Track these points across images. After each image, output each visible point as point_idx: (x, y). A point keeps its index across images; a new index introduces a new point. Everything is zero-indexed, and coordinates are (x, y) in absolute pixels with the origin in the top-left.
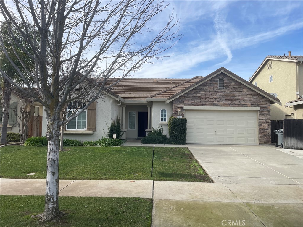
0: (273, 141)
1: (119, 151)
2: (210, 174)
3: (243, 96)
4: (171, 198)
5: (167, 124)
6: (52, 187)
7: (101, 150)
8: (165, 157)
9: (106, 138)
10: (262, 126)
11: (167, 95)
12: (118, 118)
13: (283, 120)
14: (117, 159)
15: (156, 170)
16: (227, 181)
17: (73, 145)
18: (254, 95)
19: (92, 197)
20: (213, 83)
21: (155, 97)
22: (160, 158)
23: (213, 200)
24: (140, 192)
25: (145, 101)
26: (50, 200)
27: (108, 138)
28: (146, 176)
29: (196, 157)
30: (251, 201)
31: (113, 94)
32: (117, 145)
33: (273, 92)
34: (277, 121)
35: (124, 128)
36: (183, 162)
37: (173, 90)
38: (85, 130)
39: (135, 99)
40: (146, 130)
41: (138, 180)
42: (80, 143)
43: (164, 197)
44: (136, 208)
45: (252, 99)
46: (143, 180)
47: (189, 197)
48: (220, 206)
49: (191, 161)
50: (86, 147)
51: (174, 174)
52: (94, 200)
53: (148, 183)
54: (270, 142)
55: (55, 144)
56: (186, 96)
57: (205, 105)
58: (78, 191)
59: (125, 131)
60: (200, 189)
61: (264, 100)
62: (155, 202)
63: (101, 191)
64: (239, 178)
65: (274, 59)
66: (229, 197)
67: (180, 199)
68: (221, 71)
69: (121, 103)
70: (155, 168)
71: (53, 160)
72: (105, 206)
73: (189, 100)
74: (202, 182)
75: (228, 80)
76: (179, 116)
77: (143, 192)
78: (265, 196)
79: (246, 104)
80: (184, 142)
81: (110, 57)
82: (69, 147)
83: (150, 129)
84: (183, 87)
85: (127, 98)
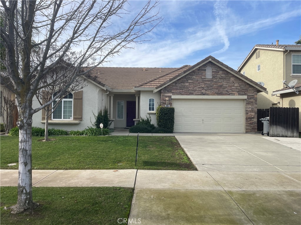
0: (259, 129)
1: (105, 140)
2: (194, 163)
3: (231, 85)
4: (152, 187)
5: (155, 114)
6: (24, 178)
7: (87, 140)
8: (151, 146)
9: (93, 127)
10: (249, 115)
11: (155, 84)
12: (105, 107)
13: (269, 108)
14: (103, 148)
15: (141, 159)
16: (211, 169)
17: (59, 135)
18: (241, 84)
19: (71, 187)
20: (201, 72)
21: (143, 86)
22: (146, 147)
23: (195, 188)
24: (122, 182)
25: (133, 90)
26: (22, 191)
27: (95, 127)
28: (130, 165)
29: (182, 146)
30: (232, 189)
31: (100, 83)
32: (104, 134)
33: (260, 81)
34: (264, 109)
35: (112, 118)
36: (169, 151)
37: (162, 79)
38: (71, 120)
39: (123, 89)
40: (134, 120)
41: (122, 169)
42: (66, 133)
43: (146, 186)
44: (115, 198)
45: (239, 88)
46: (127, 169)
47: (170, 186)
48: (202, 194)
49: (177, 149)
50: (72, 137)
51: (159, 162)
52: (73, 190)
53: (131, 172)
54: (256, 130)
55: (27, 134)
56: (174, 85)
57: (193, 94)
58: (58, 181)
59: (114, 121)
60: (183, 177)
61: (251, 88)
62: (136, 191)
63: (82, 181)
64: (223, 166)
65: (262, 48)
66: (211, 185)
67: (162, 187)
68: (208, 59)
69: (108, 92)
70: (140, 157)
71: (24, 150)
72: (83, 196)
73: (177, 89)
74: (186, 170)
75: (216, 69)
76: (167, 105)
77: (126, 181)
78: (248, 184)
79: (233, 92)
80: (172, 132)
81: (84, 41)
82: (55, 137)
83: (138, 118)
84: (171, 76)
85: (114, 87)
